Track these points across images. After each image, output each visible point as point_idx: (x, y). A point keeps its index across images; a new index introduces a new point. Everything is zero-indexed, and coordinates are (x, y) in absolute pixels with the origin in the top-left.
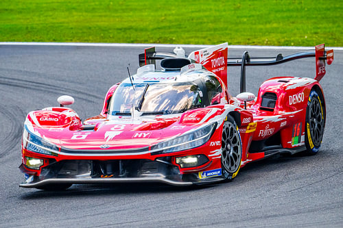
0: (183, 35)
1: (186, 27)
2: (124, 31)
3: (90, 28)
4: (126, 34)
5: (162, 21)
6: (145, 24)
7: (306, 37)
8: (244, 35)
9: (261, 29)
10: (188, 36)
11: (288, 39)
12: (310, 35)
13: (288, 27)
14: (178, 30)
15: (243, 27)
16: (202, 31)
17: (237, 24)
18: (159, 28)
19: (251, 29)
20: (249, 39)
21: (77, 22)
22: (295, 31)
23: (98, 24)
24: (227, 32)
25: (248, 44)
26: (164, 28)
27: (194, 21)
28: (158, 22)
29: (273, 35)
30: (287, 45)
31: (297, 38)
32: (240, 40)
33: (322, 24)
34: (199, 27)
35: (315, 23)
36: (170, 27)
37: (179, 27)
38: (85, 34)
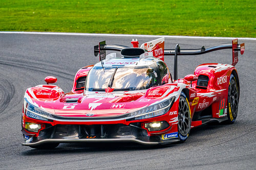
0: (132, 27)
1: (134, 22)
2: (88, 24)
3: (62, 21)
4: (89, 26)
5: (116, 17)
6: (103, 19)
7: (225, 30)
8: (178, 28)
9: (192, 23)
10: (136, 28)
11: (212, 31)
12: (229, 29)
13: (212, 22)
14: (128, 23)
15: (178, 21)
16: (146, 25)
17: (173, 19)
18: (114, 22)
19: (184, 23)
20: (182, 31)
21: (52, 16)
22: (217, 25)
23: (68, 18)
24: (166, 25)
25: (181, 35)
26: (118, 21)
27: (141, 17)
28: (113, 17)
29: (201, 28)
30: (211, 36)
31: (219, 30)
32: (175, 31)
33: (238, 20)
34: (144, 21)
35: (232, 19)
36: (122, 21)
37: (129, 21)
38: (58, 26)
